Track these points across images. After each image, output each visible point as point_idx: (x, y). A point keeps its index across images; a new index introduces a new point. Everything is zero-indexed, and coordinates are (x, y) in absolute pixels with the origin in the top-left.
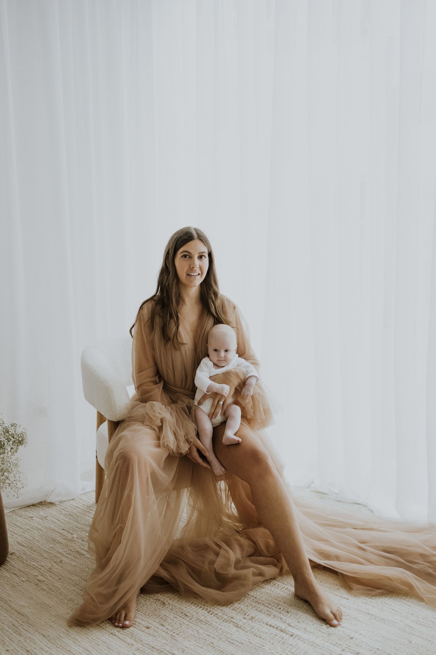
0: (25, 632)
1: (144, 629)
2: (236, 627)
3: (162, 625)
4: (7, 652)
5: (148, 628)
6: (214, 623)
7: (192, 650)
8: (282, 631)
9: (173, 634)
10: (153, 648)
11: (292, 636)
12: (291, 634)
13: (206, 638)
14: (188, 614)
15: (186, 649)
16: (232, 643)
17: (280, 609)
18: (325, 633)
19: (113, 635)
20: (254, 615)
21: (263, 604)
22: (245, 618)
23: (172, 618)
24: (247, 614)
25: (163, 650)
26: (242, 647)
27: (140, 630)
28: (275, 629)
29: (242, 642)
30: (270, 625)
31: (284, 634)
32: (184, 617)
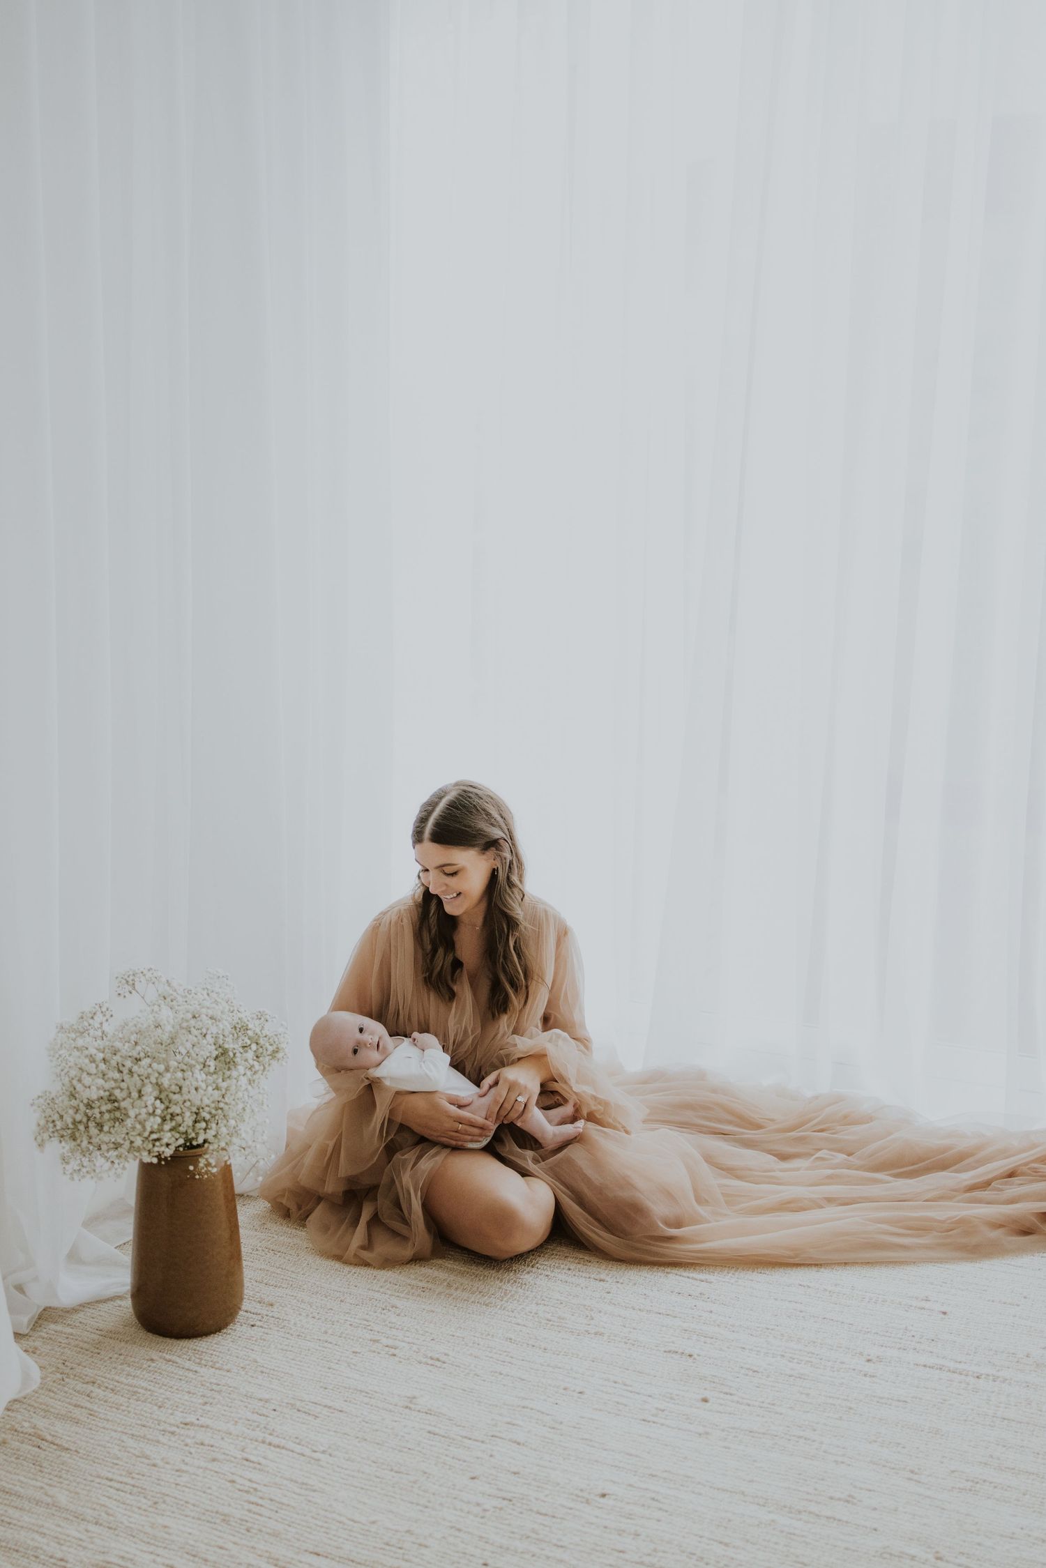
0: (470, 1442)
1: (699, 1404)
2: (865, 1375)
3: (726, 1394)
4: (475, 1480)
5: (705, 1400)
7: (825, 1424)
8: (954, 1372)
9: (762, 1405)
10: (751, 1432)
11: (978, 1377)
12: (976, 1375)
15: (814, 1424)
16: (886, 1404)
17: (913, 1336)
18: (1031, 1365)
19: (649, 1422)
22: (869, 1361)
24: (864, 1353)
27: (691, 1407)
28: (937, 1371)
30: (925, 1366)
31: (963, 1377)
32: (751, 1373)
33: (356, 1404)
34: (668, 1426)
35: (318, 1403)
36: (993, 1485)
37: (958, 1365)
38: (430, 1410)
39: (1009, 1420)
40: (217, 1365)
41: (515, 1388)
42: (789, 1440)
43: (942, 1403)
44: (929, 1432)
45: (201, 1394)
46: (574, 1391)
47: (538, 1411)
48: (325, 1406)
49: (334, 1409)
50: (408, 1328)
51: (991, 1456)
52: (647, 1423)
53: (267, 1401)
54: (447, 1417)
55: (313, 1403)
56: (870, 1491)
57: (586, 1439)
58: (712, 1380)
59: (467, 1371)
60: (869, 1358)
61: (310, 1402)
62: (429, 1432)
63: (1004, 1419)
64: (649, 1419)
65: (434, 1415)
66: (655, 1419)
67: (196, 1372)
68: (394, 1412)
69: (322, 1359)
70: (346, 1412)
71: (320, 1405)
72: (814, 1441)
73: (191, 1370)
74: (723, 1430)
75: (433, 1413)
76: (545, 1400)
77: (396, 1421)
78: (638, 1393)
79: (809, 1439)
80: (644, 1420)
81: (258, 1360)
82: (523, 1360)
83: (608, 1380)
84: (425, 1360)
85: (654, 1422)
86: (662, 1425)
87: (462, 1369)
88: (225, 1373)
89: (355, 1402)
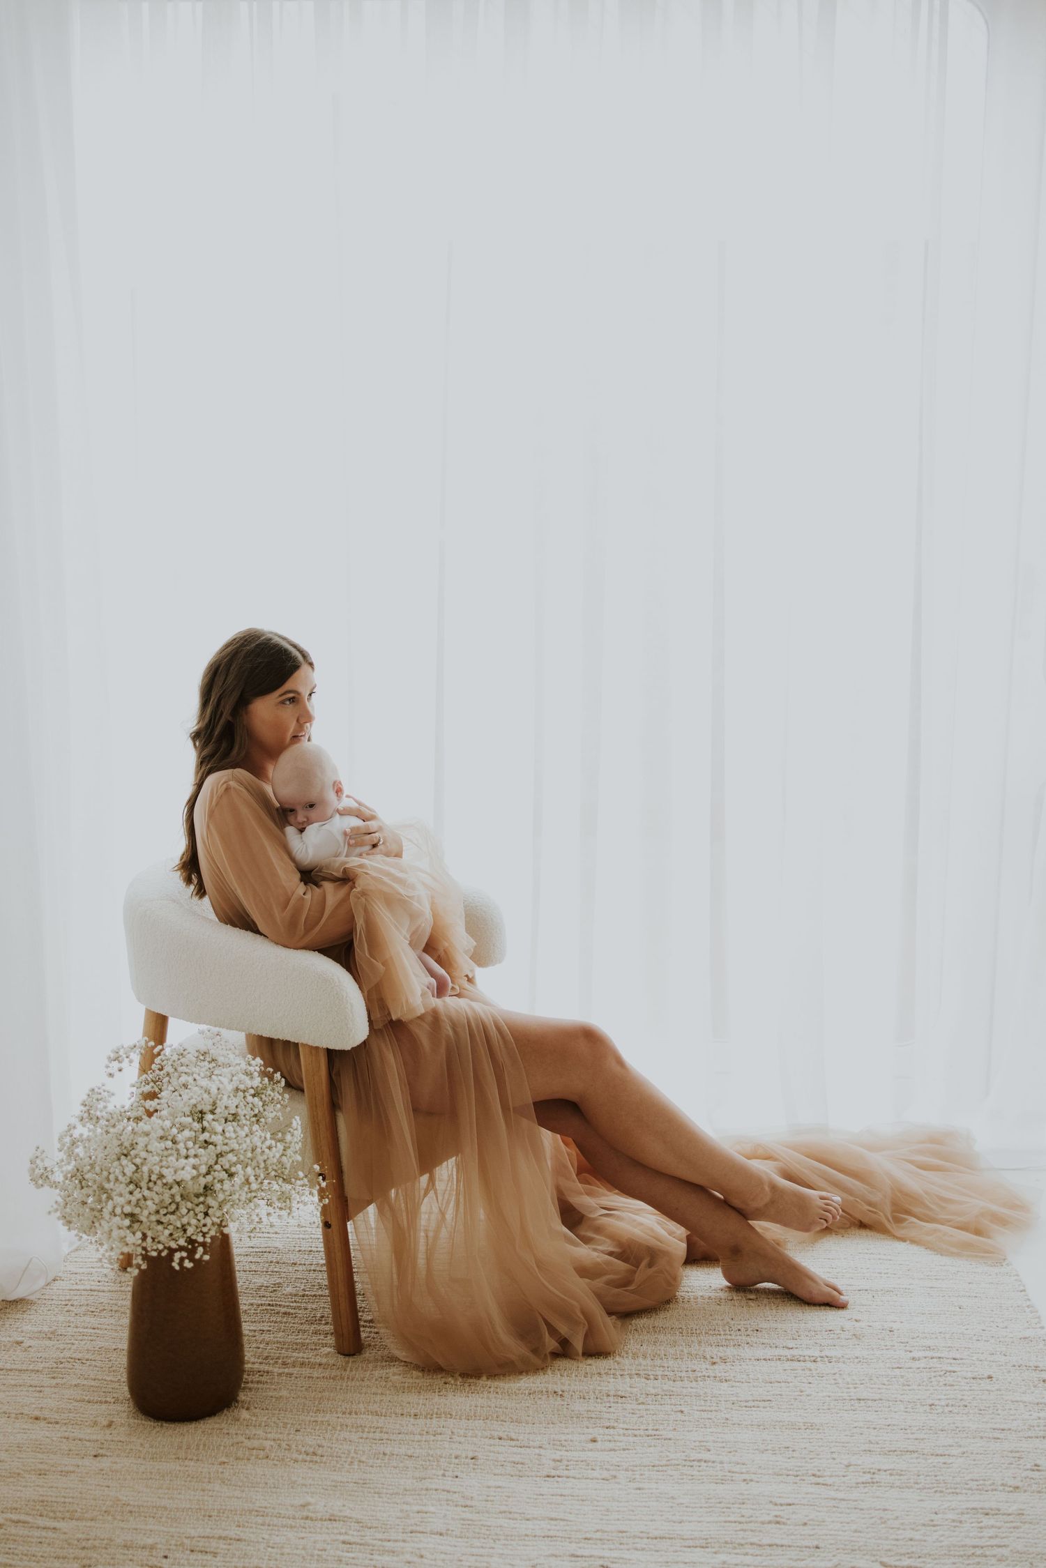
0: (389, 1544)
1: (591, 1445)
2: (720, 1381)
3: (609, 1428)
5: (595, 1441)
6: (684, 1390)
8: (792, 1360)
10: (653, 1466)
11: (814, 1361)
12: (810, 1358)
13: (709, 1416)
14: (620, 1393)
15: (705, 1444)
17: (739, 1330)
19: (553, 1477)
20: (722, 1355)
21: (706, 1333)
22: (713, 1364)
23: (608, 1411)
24: (708, 1357)
25: (676, 1462)
26: (773, 1404)
27: (584, 1450)
28: (778, 1362)
29: (765, 1398)
30: (765, 1359)
31: (802, 1363)
32: (620, 1400)
33: (251, 1527)
34: (574, 1478)
35: (211, 1536)
36: (888, 1472)
37: (795, 1352)
38: (333, 1515)
39: (863, 1400)
40: (77, 1515)
41: (407, 1468)
42: (692, 1466)
43: (801, 1396)
44: (806, 1429)
45: (72, 1556)
46: (467, 1457)
47: (444, 1490)
48: (220, 1538)
49: (231, 1539)
50: (265, 1422)
51: (870, 1442)
52: (552, 1479)
53: (152, 1547)
54: (354, 1520)
55: (203, 1537)
56: (790, 1505)
57: (505, 1512)
58: (589, 1416)
59: (349, 1460)
60: (714, 1360)
61: (200, 1537)
62: (344, 1542)
63: (860, 1400)
64: (552, 1474)
65: (339, 1520)
66: (558, 1473)
67: (54, 1528)
68: (295, 1527)
69: (190, 1481)
70: (245, 1540)
71: (213, 1537)
72: (713, 1462)
73: (49, 1528)
74: (627, 1470)
75: (337, 1518)
76: (444, 1475)
77: (303, 1538)
78: (529, 1447)
79: (709, 1461)
80: (548, 1476)
81: (121, 1497)
82: (399, 1434)
83: (492, 1437)
84: (300, 1457)
85: (559, 1477)
86: (568, 1477)
87: (343, 1459)
88: (89, 1524)
89: (250, 1525)
